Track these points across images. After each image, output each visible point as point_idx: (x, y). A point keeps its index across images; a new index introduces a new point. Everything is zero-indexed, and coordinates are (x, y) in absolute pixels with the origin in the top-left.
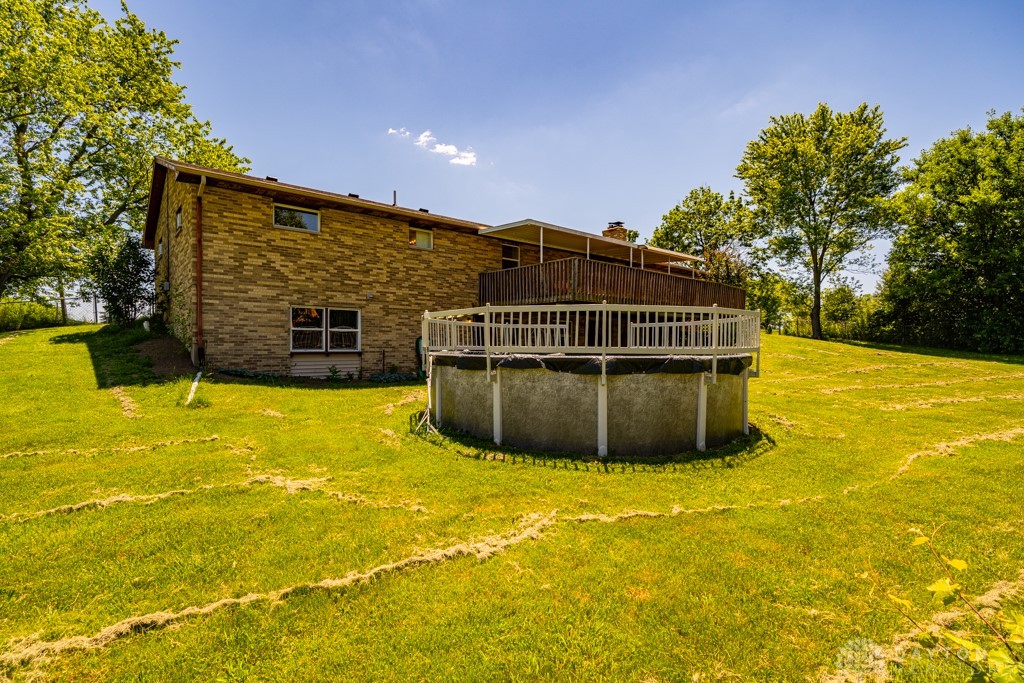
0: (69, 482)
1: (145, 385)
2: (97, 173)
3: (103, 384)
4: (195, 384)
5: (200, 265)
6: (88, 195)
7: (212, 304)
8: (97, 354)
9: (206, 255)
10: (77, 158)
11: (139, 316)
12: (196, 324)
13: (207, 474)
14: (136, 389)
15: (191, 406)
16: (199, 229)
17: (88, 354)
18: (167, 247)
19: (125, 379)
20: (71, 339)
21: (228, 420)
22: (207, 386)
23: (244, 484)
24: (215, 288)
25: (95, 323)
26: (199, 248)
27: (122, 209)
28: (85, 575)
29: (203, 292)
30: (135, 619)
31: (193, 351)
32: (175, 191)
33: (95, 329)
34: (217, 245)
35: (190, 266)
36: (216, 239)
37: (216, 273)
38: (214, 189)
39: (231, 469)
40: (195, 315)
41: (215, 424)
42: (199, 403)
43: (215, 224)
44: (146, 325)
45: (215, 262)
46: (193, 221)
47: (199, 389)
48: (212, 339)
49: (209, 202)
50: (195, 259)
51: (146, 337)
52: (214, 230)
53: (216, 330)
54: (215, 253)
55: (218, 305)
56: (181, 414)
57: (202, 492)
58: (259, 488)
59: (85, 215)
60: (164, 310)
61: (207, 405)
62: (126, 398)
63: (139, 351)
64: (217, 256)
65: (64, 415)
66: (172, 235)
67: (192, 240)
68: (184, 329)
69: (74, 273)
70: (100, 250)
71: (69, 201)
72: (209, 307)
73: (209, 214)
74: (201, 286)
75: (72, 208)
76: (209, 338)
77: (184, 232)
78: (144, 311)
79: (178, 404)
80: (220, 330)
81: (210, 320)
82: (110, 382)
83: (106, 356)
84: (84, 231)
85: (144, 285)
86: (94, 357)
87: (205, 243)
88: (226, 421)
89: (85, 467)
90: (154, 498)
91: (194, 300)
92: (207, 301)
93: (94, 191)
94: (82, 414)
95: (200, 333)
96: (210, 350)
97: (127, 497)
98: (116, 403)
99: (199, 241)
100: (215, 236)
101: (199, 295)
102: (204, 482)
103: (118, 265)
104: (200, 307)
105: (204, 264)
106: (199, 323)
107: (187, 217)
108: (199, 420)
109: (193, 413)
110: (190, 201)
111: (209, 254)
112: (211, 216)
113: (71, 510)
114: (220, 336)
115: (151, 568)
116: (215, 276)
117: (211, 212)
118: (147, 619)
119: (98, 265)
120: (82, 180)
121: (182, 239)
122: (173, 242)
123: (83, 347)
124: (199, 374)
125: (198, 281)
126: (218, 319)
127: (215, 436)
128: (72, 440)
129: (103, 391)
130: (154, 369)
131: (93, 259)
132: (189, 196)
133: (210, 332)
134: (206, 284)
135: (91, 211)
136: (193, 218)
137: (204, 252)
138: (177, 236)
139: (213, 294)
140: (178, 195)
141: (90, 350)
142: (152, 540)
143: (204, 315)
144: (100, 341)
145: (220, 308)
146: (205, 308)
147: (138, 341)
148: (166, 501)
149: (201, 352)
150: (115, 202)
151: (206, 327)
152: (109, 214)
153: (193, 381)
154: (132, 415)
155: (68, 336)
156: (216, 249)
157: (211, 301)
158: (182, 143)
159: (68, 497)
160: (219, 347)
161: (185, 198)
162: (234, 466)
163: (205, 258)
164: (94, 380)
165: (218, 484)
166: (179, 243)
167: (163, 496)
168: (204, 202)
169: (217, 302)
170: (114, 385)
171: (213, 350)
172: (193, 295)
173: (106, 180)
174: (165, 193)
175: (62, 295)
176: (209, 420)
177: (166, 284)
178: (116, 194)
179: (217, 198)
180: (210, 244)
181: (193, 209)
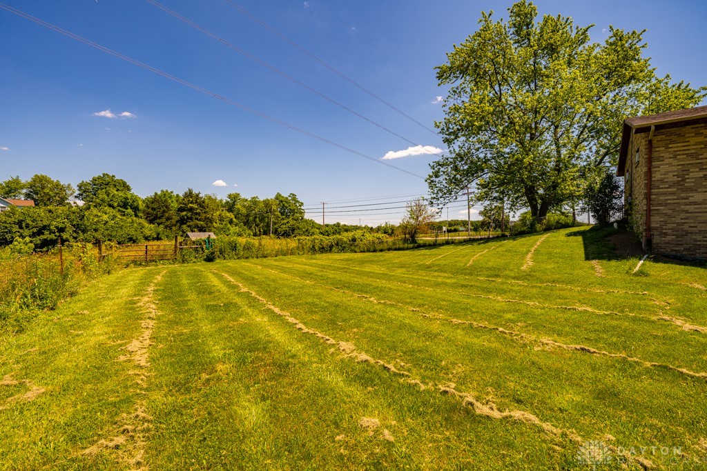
0: (567, 299)
1: (609, 260)
2: (592, 137)
3: (587, 258)
4: (642, 262)
5: (649, 185)
6: (588, 151)
7: (659, 210)
8: (586, 242)
9: (655, 177)
10: (582, 132)
11: (612, 220)
12: (646, 224)
13: (633, 309)
14: (605, 262)
15: (636, 275)
16: (650, 161)
17: (582, 242)
18: (631, 175)
19: (599, 256)
20: (575, 234)
21: (659, 285)
22: (649, 264)
23: (654, 318)
24: (661, 198)
25: (588, 224)
26: (649, 174)
27: (606, 154)
28: (567, 329)
29: (651, 202)
30: (582, 346)
31: (643, 240)
32: (636, 138)
33: (588, 228)
34: (663, 169)
35: (643, 186)
36: (661, 165)
37: (662, 188)
38: (662, 131)
39: (649, 310)
40: (645, 218)
41: (648, 286)
42: (641, 273)
43: (662, 155)
44: (615, 225)
45: (662, 181)
46: (645, 156)
47: (643, 265)
48: (658, 233)
49: (657, 141)
50: (646, 182)
51: (615, 232)
52: (661, 159)
53: (661, 227)
54: (661, 175)
55: (663, 210)
56: (628, 278)
57: (627, 316)
58: (662, 322)
59: (585, 163)
60: (629, 215)
61: (647, 275)
62: (598, 266)
63: (609, 241)
64: (663, 176)
65: (568, 271)
66: (634, 166)
67: (645, 169)
68: (638, 227)
69: (579, 197)
70: (590, 185)
71: (578, 158)
72: (656, 212)
73: (657, 149)
74: (650, 198)
75: (579, 161)
76: (655, 233)
77: (640, 164)
78: (615, 216)
79: (627, 272)
80: (664, 227)
81: (656, 221)
82: (591, 257)
83: (591, 243)
84: (584, 173)
85: (615, 201)
86: (585, 244)
87: (653, 170)
88: (657, 286)
89: (575, 294)
90: (602, 313)
91: (645, 208)
92: (654, 208)
93: (590, 148)
94: (576, 272)
95: (649, 229)
96: (656, 240)
97: (589, 309)
98: (593, 268)
99: (650, 169)
100: (661, 163)
101: (649, 204)
102: (630, 312)
103: (600, 191)
104: (649, 213)
105: (653, 183)
106: (648, 222)
107: (642, 155)
108: (639, 283)
109: (635, 279)
110: (644, 143)
111: (657, 176)
112: (660, 151)
113: (566, 308)
114: (664, 231)
115: (593, 336)
116: (661, 190)
117: (659, 147)
118: (587, 348)
119: (590, 194)
120: (585, 143)
121: (639, 169)
122: (634, 171)
123: (580, 238)
124: (645, 256)
125: (648, 196)
126: (662, 219)
127: (645, 292)
128: (570, 283)
129: (587, 262)
130: (617, 252)
131: (587, 189)
132: (643, 141)
133: (656, 229)
134: (654, 196)
135: (588, 160)
136: (645, 154)
137: (653, 175)
138: (636, 167)
139: (660, 202)
140: (638, 141)
141: (583, 240)
142: (596, 327)
143: (652, 218)
144: (589, 235)
145: (664, 212)
146: (652, 212)
147: (610, 235)
148: (607, 315)
149: (649, 242)
150: (603, 151)
151: (653, 225)
152: (598, 159)
153: (640, 260)
154: (600, 275)
155: (574, 232)
156: (663, 171)
157: (657, 208)
158: (647, 99)
159: (565, 304)
160: (663, 239)
161: (641, 142)
162: (652, 309)
163: (653, 179)
164: (583, 256)
165: (638, 315)
166: (637, 172)
167: (606, 313)
168: (654, 142)
169: (663, 208)
170: (593, 259)
171: (658, 241)
172: (644, 205)
173: (597, 139)
174: (631, 139)
175: (574, 210)
176: (646, 284)
177: (630, 198)
178: (602, 146)
179: (664, 136)
180: (657, 169)
181: (645, 149)
